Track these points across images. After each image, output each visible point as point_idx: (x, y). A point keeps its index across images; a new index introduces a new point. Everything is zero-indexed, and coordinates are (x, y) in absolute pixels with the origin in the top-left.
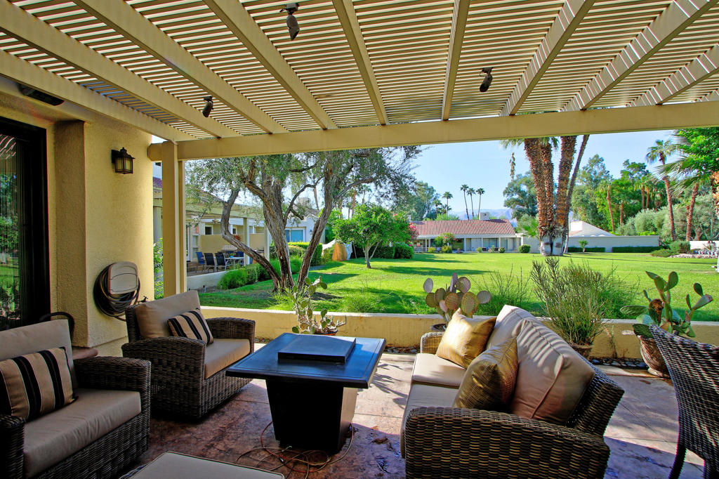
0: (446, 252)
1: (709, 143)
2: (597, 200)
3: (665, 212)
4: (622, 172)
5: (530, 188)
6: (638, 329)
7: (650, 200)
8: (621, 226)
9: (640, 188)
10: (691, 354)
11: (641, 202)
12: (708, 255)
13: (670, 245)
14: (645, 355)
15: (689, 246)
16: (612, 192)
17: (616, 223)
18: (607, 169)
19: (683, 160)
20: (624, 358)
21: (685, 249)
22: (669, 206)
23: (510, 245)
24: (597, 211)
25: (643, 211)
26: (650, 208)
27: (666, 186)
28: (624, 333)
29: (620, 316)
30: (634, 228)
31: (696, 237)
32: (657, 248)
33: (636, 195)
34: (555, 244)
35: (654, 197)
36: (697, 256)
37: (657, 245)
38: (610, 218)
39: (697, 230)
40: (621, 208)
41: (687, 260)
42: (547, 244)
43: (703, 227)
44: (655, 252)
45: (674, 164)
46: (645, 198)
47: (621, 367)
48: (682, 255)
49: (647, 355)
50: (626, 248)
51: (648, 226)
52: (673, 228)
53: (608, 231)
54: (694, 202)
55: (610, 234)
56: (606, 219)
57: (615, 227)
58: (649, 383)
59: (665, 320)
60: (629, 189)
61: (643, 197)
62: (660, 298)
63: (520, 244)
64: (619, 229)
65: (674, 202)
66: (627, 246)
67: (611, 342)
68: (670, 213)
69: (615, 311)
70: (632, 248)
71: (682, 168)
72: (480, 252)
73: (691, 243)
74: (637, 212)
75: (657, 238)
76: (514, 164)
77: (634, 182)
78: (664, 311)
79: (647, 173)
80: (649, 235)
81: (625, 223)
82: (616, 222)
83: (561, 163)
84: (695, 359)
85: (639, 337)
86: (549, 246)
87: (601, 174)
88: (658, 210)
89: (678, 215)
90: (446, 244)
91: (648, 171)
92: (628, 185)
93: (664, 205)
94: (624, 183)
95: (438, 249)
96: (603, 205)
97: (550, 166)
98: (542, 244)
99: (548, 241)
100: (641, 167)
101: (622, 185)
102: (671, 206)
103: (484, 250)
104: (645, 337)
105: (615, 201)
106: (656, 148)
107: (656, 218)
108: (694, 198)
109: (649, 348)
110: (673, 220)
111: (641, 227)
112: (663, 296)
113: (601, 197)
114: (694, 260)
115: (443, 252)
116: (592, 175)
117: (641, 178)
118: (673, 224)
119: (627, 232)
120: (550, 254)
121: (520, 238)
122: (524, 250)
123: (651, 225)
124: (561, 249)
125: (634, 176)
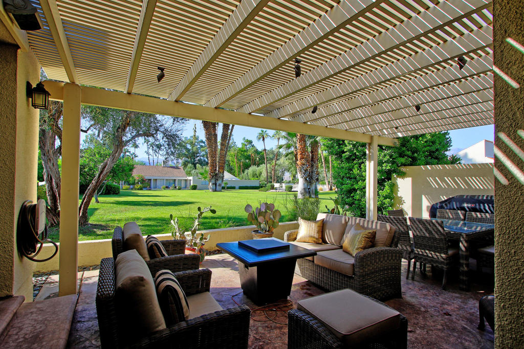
0: (138, 189)
2: (230, 158)
3: (263, 168)
4: (242, 143)
5: (193, 147)
7: (254, 160)
8: (242, 174)
9: (250, 154)
11: (250, 161)
12: (281, 190)
13: (267, 186)
15: (274, 186)
16: (238, 154)
21: (273, 188)
23: (183, 185)
24: (229, 165)
25: (252, 166)
30: (248, 176)
31: (276, 181)
32: (259, 187)
33: (248, 157)
34: (218, 184)
35: (256, 159)
36: (277, 191)
37: (259, 185)
38: (236, 169)
40: (241, 164)
41: (273, 193)
51: (254, 175)
52: (267, 176)
53: (236, 176)
54: (276, 164)
55: (237, 178)
56: (234, 169)
60: (245, 154)
61: (251, 159)
63: (190, 184)
64: (240, 176)
66: (246, 185)
68: (266, 168)
70: (248, 187)
72: (164, 189)
73: (274, 184)
74: (249, 167)
75: (258, 181)
76: (195, 131)
77: (247, 150)
79: (253, 146)
80: (255, 180)
81: (244, 173)
82: (239, 172)
83: (222, 135)
86: (214, 185)
88: (258, 167)
89: (269, 170)
90: (138, 183)
92: (245, 151)
95: (131, 187)
96: (233, 161)
97: (216, 135)
98: (210, 184)
99: (214, 182)
100: (250, 142)
101: (242, 151)
102: (266, 165)
103: (167, 187)
105: (239, 160)
106: (261, 134)
107: (258, 171)
108: (276, 161)
110: (267, 172)
111: (251, 175)
113: (232, 157)
114: (276, 193)
115: (135, 189)
117: (251, 148)
118: (267, 174)
119: (244, 178)
120: (215, 190)
121: (190, 180)
122: (194, 188)
123: (256, 174)
124: (221, 188)
125: (248, 147)
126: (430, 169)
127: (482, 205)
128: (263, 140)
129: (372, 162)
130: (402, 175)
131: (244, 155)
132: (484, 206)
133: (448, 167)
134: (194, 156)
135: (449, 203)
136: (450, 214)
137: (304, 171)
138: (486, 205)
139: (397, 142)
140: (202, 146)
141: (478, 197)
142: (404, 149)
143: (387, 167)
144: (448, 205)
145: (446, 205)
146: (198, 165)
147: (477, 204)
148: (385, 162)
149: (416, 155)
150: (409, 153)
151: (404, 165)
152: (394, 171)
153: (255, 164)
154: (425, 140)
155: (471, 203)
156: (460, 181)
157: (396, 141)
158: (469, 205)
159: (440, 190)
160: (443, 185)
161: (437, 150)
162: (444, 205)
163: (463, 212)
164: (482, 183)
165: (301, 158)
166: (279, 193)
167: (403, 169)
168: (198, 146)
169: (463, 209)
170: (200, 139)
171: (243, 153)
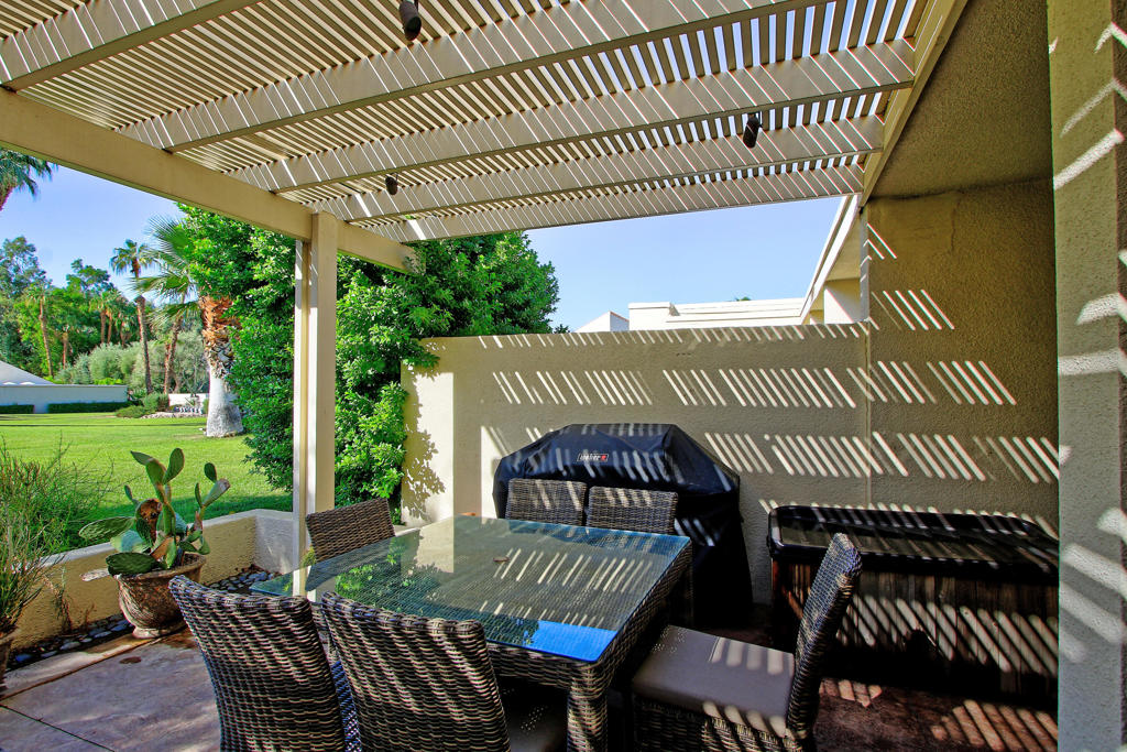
1: (218, 252)
2: (21, 319)
3: (136, 350)
4: (69, 277)
6: (116, 564)
7: (114, 329)
8: (66, 368)
9: (100, 309)
10: (257, 623)
11: (99, 330)
12: (191, 413)
13: (144, 400)
14: (128, 607)
15: (168, 400)
16: (51, 308)
17: (57, 362)
18: (41, 267)
19: (168, 276)
20: (87, 624)
21: (163, 405)
22: (142, 342)
24: (19, 340)
25: (103, 345)
26: (115, 342)
27: (139, 313)
28: (88, 578)
29: (77, 543)
30: (88, 373)
31: (177, 389)
32: (125, 405)
33: (92, 320)
35: (120, 326)
36: (177, 414)
37: (124, 399)
38: (45, 353)
39: (178, 379)
40: (65, 337)
41: (166, 421)
43: (186, 375)
44: (121, 410)
45: (156, 279)
46: (107, 326)
47: (83, 648)
48: (159, 414)
49: (133, 607)
51: (110, 371)
52: (148, 375)
53: (41, 375)
54: (176, 340)
55: (46, 381)
56: (37, 353)
57: (55, 370)
58: (138, 660)
59: (164, 534)
60: (82, 308)
61: (103, 324)
62: (155, 496)
64: (62, 372)
65: (150, 337)
67: (60, 604)
68: (143, 352)
69: (67, 533)
70: (84, 404)
71: (166, 287)
73: (171, 396)
74: (93, 347)
75: (123, 389)
77: (89, 299)
78: (162, 520)
79: (110, 287)
80: (112, 384)
81: (73, 363)
82: (56, 360)
84: (263, 632)
85: (118, 576)
87: (31, 273)
88: (126, 347)
89: (155, 357)
91: (112, 285)
92: (79, 300)
93: (135, 339)
94: (73, 296)
96: (32, 329)
100: (102, 276)
101: (68, 300)
102: (145, 343)
104: (128, 576)
105: (56, 325)
106: (127, 252)
107: (123, 359)
108: (176, 334)
109: (135, 592)
110: (147, 363)
111: (101, 371)
112: (160, 493)
113: (28, 314)
114: (174, 421)
116: (12, 272)
117: (101, 294)
118: (148, 368)
119: (75, 378)
123: (116, 369)
125: (90, 288)
126: (500, 345)
127: (625, 454)
128: (134, 269)
129: (314, 311)
130: (430, 364)
131: (77, 314)
132: (632, 459)
133: (546, 341)
135: (545, 452)
136: (544, 497)
137: (225, 359)
138: (635, 454)
139: (412, 257)
141: (616, 431)
142: (432, 280)
143: (382, 336)
144: (543, 459)
145: (537, 458)
147: (615, 454)
148: (378, 320)
149: (466, 303)
150: (446, 294)
151: (433, 332)
152: (408, 352)
154: (493, 264)
155: (600, 452)
156: (575, 386)
157: (410, 252)
158: (596, 458)
159: (526, 412)
160: (533, 394)
161: (527, 303)
162: (531, 459)
163: (580, 485)
164: (623, 389)
165: (216, 323)
167: (431, 345)
169: (579, 473)
171: (71, 305)
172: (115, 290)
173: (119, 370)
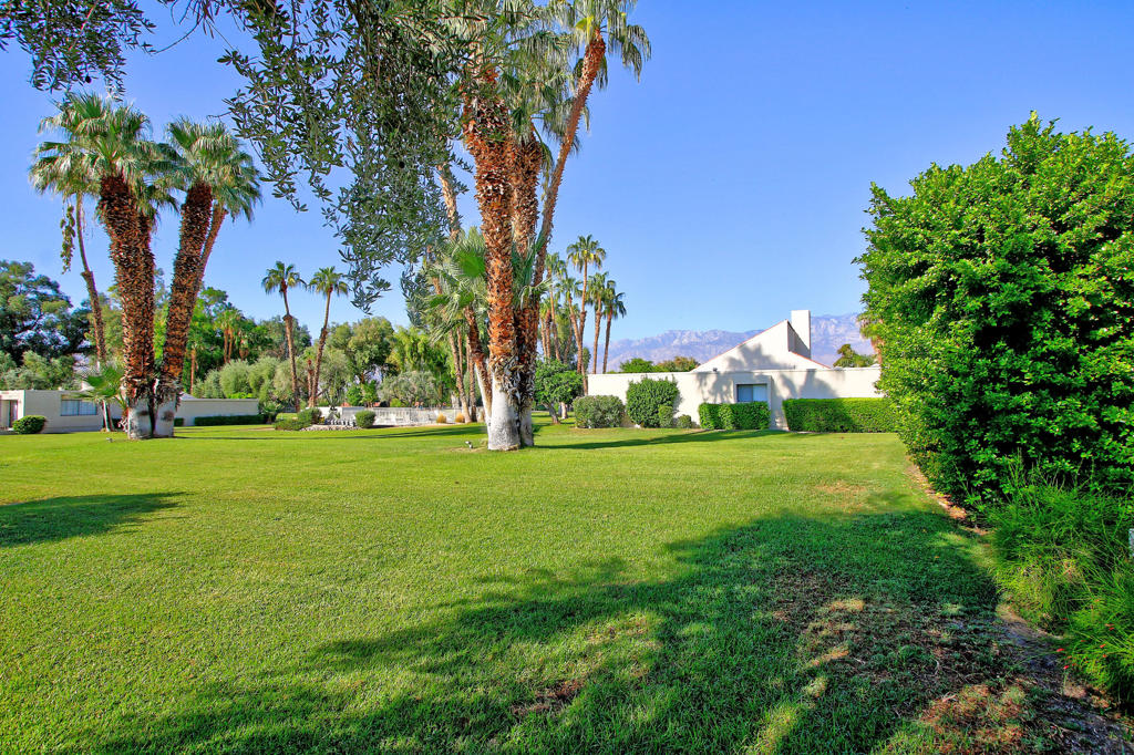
7: (233, 346)
8: (198, 384)
9: (222, 328)
15: (321, 413)
21: (317, 418)
25: (231, 362)
26: (238, 359)
27: (288, 330)
30: (219, 388)
33: (217, 338)
34: (159, 415)
35: (239, 343)
37: (256, 412)
41: (323, 435)
42: (143, 413)
46: (229, 344)
50: (216, 418)
51: (240, 386)
60: (206, 327)
61: (225, 342)
63: (12, 414)
66: (217, 414)
68: (291, 368)
70: (225, 418)
75: (254, 403)
79: (229, 307)
80: (244, 398)
81: (203, 379)
86: (148, 418)
91: (230, 304)
94: (198, 316)
98: (132, 413)
99: (146, 408)
100: (223, 297)
102: (293, 360)
107: (252, 374)
108: (321, 350)
111: (232, 385)
117: (224, 314)
119: (207, 393)
120: (152, 434)
121: (13, 403)
122: (34, 427)
123: (245, 384)
124: (173, 422)
125: (212, 308)
128: (283, 290)
134: (14, 325)
140: (44, 298)
146: (28, 355)
153: (235, 355)
166: (340, 434)
168: (30, 296)
170: (36, 275)
171: (197, 323)
172: (235, 310)
173: (248, 385)
